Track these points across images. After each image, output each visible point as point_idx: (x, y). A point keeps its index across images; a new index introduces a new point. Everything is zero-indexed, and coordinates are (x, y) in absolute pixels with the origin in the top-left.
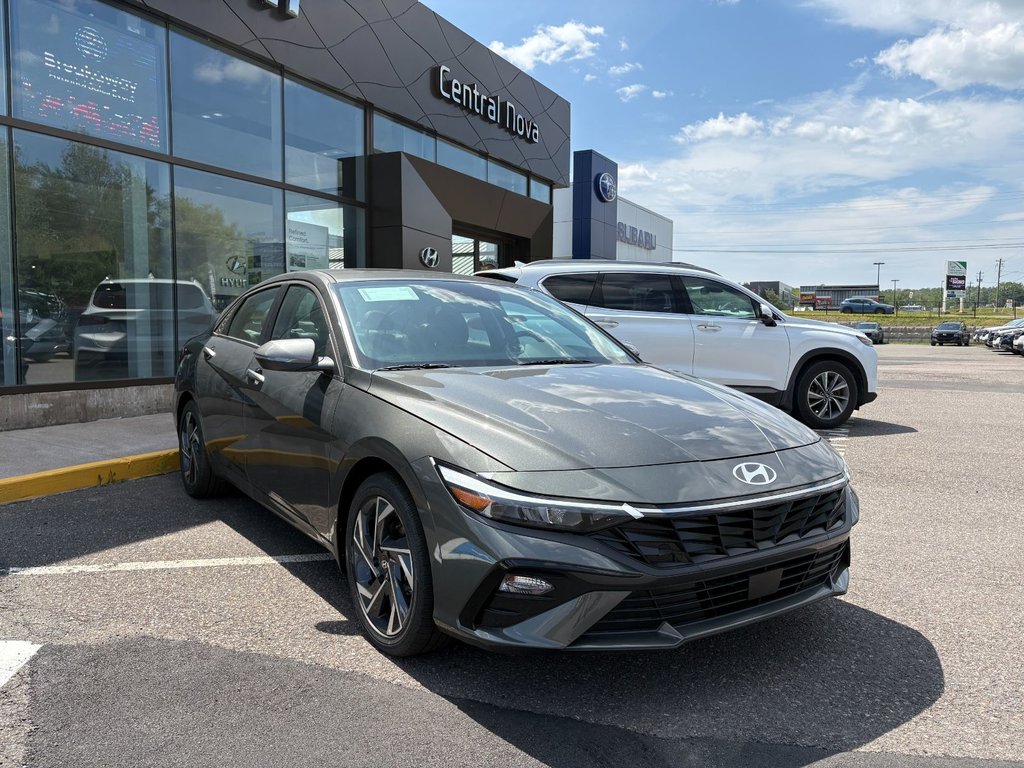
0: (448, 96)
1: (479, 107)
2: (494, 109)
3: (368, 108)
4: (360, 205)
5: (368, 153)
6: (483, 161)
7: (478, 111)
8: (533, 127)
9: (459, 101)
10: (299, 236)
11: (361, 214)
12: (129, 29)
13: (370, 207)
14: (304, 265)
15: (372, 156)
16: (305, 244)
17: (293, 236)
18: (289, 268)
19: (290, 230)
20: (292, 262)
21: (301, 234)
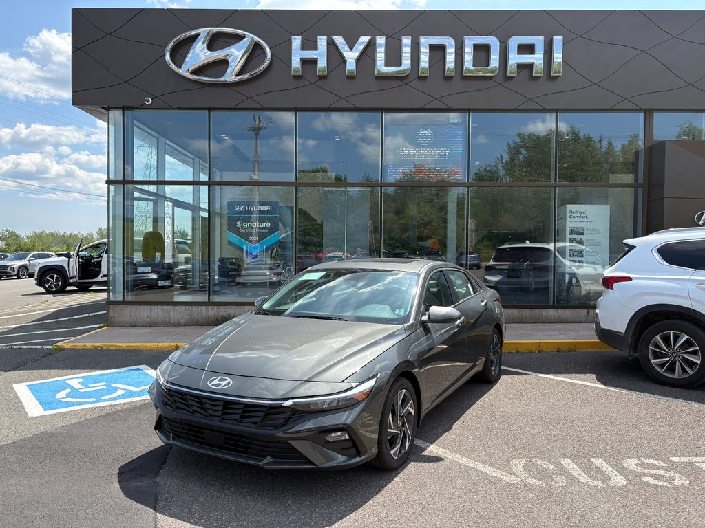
3: (649, 112)
4: (641, 186)
5: (647, 146)
10: (579, 215)
11: (641, 190)
13: (648, 187)
14: (582, 234)
15: (649, 147)
16: (585, 219)
17: (573, 215)
18: (568, 236)
19: (571, 212)
20: (572, 232)
21: (581, 213)
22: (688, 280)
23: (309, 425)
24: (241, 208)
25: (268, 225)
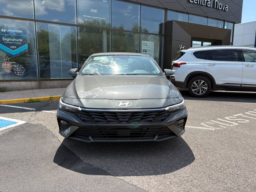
0: (193, 2)
1: (204, 3)
2: (210, 3)
3: (166, 10)
4: (163, 35)
5: (165, 22)
6: (206, 19)
7: (203, 4)
8: (226, 6)
9: (196, 3)
11: (163, 37)
12: (104, 1)
13: (165, 36)
14: (146, 52)
15: (166, 22)
16: (147, 46)
17: (144, 45)
18: (142, 52)
19: (143, 43)
20: (143, 51)
21: (146, 44)
22: (204, 63)
23: (176, 117)
24: (5, 30)
25: (21, 40)
